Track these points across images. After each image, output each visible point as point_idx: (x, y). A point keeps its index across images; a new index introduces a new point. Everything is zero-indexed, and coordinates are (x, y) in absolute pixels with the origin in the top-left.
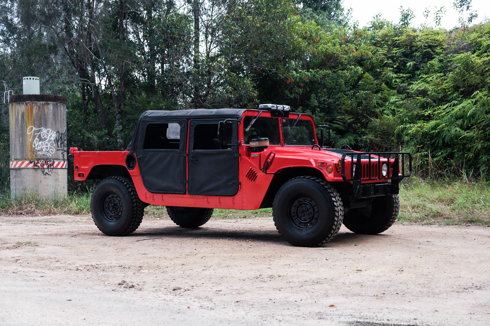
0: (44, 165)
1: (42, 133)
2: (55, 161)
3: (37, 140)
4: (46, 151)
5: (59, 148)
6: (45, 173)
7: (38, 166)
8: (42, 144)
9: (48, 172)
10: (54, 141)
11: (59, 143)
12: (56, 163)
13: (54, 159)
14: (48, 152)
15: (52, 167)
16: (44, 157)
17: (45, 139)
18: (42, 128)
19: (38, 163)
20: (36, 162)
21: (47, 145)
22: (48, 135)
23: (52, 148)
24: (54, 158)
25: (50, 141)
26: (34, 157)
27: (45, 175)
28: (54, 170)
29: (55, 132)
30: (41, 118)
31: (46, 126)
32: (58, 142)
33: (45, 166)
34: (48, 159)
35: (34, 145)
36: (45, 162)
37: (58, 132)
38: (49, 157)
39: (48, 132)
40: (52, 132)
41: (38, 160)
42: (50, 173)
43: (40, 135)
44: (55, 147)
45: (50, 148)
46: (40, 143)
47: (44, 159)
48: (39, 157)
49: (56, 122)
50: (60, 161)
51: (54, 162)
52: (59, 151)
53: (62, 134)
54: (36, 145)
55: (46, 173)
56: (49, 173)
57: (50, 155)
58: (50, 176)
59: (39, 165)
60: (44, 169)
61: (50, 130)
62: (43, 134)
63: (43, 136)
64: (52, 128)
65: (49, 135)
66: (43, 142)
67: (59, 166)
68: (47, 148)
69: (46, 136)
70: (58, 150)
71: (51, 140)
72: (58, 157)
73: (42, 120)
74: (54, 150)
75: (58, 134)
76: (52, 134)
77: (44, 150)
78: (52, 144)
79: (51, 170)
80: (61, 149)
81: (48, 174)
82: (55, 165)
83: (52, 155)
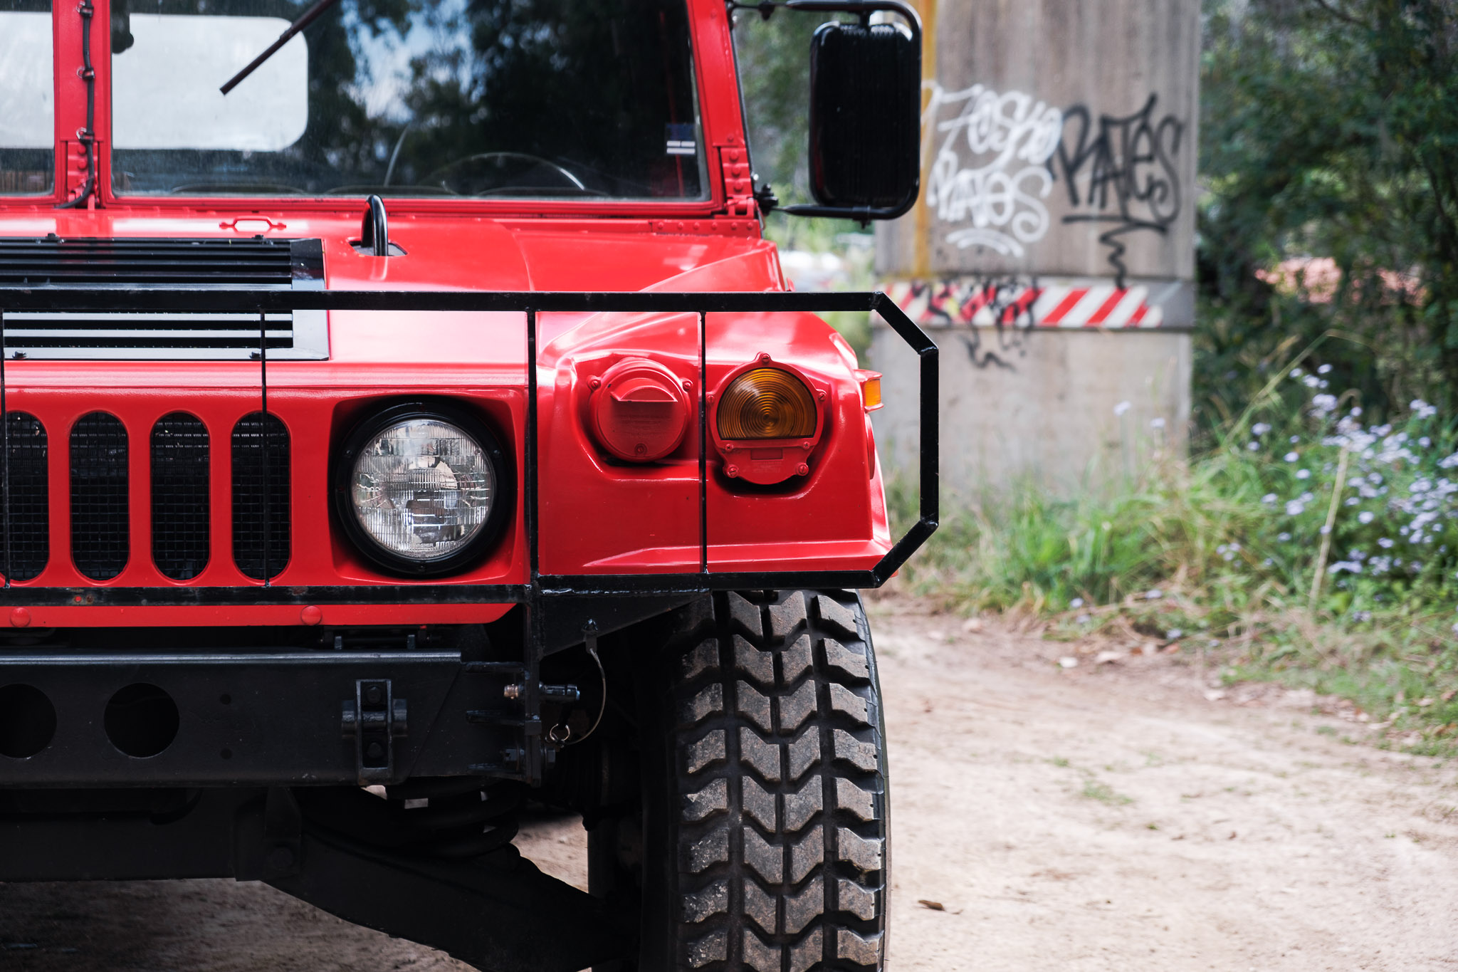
0: (974, 308)
1: (973, 119)
2: (1043, 283)
3: (947, 165)
4: (990, 226)
5: (1082, 209)
6: (980, 354)
7: (945, 315)
8: (973, 182)
9: (997, 350)
10: (1048, 164)
11: (1083, 179)
12: (1053, 294)
13: (1036, 275)
14: (1005, 230)
15: (1023, 320)
16: (982, 262)
17: (991, 155)
18: (977, 90)
19: (946, 294)
20: (939, 288)
21: (999, 188)
22: (1005, 131)
23: (1029, 209)
24: (1039, 263)
25: (1017, 165)
26: (934, 264)
27: (983, 365)
28: (1036, 338)
29: (1056, 113)
30: (971, 34)
31: (997, 81)
32: (1071, 169)
33: (985, 317)
34: (999, 273)
35: (936, 191)
36: (986, 290)
37: (1078, 111)
38: (1008, 264)
39: (1009, 110)
40: (1030, 110)
41: (951, 276)
42: (1011, 356)
43: (963, 134)
44: (1048, 203)
45: (1020, 207)
46: (965, 176)
47: (976, 274)
48: (953, 263)
49: (1061, 53)
50: (1078, 284)
51: (1036, 294)
52: (1078, 227)
53: (1106, 122)
54: (944, 193)
55: (990, 357)
56: (1004, 356)
57: (1012, 250)
58: (1006, 375)
59: (951, 307)
60: (975, 329)
61: (1023, 100)
62: (979, 124)
63: (982, 139)
64: (1035, 89)
65: (1016, 133)
66: (978, 174)
67: (1078, 316)
68: (998, 208)
69: (994, 141)
70: (1069, 220)
71: (1025, 163)
72: (1068, 262)
73: (981, 40)
74: (1043, 221)
75: (1076, 122)
76: (1031, 123)
77: (981, 220)
78: (1031, 186)
79: (1020, 336)
80: (1094, 210)
81: (1001, 364)
82: (1043, 308)
83: (1029, 247)
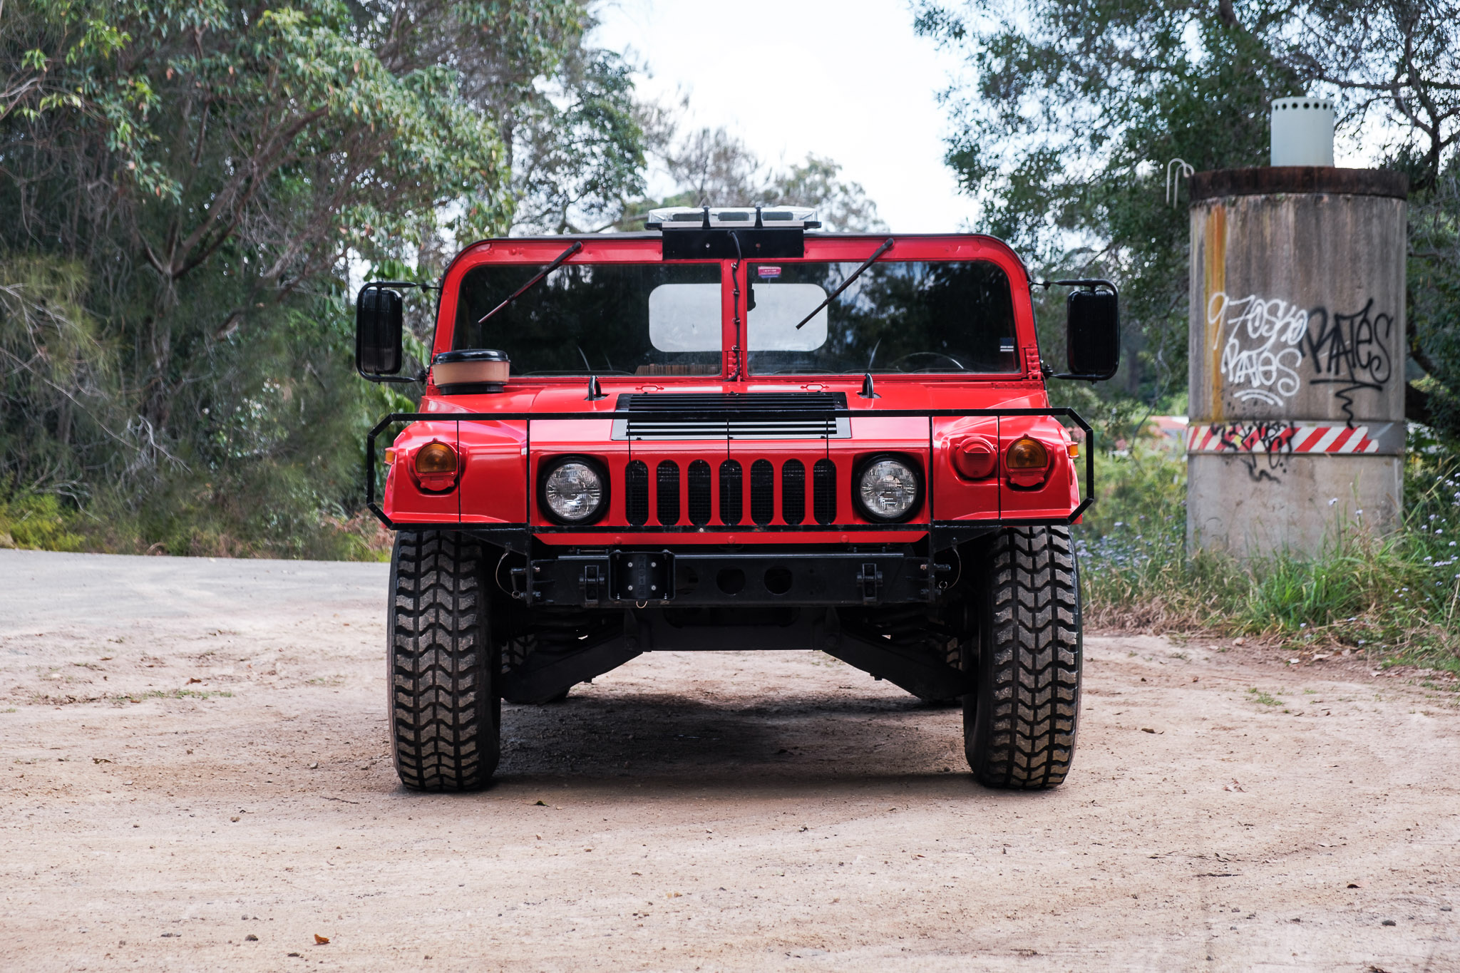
0: (1252, 441)
1: (1250, 317)
2: (1297, 424)
3: (1233, 346)
4: (1262, 386)
5: (1323, 375)
6: (1257, 472)
7: (1234, 446)
8: (1250, 358)
9: (1268, 469)
10: (1300, 346)
11: (1323, 356)
12: (1305, 431)
13: (1293, 419)
14: (1270, 389)
15: (1285, 449)
16: (1257, 409)
17: (1262, 340)
18: (1252, 297)
19: (1234, 432)
20: (1229, 428)
21: (1267, 362)
22: (1271, 324)
23: (1288, 375)
24: (1295, 411)
25: (1280, 346)
26: (1225, 412)
27: (1258, 479)
28: (1294, 460)
29: (1304, 312)
30: (1248, 260)
31: (1266, 294)
32: (1315, 349)
33: (1259, 447)
34: (1269, 418)
35: (1226, 364)
36: (1259, 429)
37: (1319, 310)
38: (1274, 412)
39: (1273, 311)
40: (1287, 310)
41: (1237, 420)
42: (1277, 473)
43: (1244, 325)
44: (1300, 371)
45: (1281, 374)
46: (1245, 354)
47: (1253, 419)
48: (1238, 411)
49: (1308, 274)
50: (1322, 425)
51: (1294, 431)
52: (1321, 386)
53: (1338, 318)
54: (1231, 366)
55: (1263, 473)
56: (1273, 473)
57: (1277, 402)
58: (1275, 485)
59: (1237, 440)
60: (1253, 455)
61: (1283, 305)
62: (1254, 320)
63: (1255, 330)
64: (1291, 297)
65: (1278, 325)
66: (1254, 353)
67: (1321, 446)
68: (1267, 375)
69: (1263, 330)
70: (1314, 382)
71: (1285, 345)
72: (1314, 410)
73: (1254, 266)
74: (1297, 384)
75: (1318, 318)
76: (1287, 319)
77: (1256, 383)
78: (1288, 360)
79: (1282, 460)
80: (1332, 376)
81: (1270, 478)
82: (1298, 441)
83: (1288, 400)
